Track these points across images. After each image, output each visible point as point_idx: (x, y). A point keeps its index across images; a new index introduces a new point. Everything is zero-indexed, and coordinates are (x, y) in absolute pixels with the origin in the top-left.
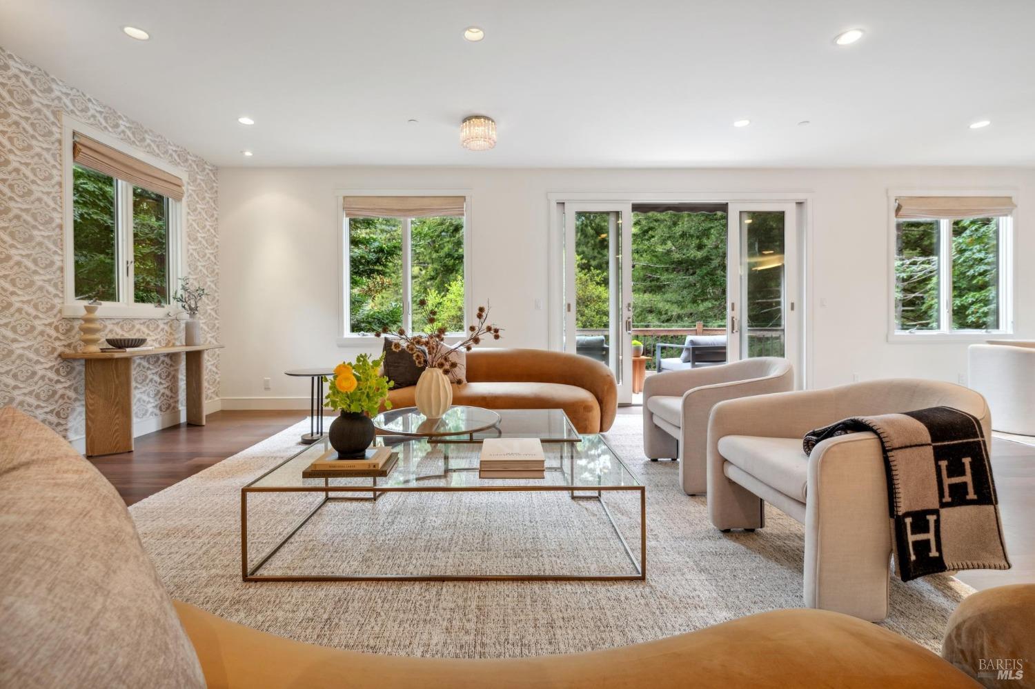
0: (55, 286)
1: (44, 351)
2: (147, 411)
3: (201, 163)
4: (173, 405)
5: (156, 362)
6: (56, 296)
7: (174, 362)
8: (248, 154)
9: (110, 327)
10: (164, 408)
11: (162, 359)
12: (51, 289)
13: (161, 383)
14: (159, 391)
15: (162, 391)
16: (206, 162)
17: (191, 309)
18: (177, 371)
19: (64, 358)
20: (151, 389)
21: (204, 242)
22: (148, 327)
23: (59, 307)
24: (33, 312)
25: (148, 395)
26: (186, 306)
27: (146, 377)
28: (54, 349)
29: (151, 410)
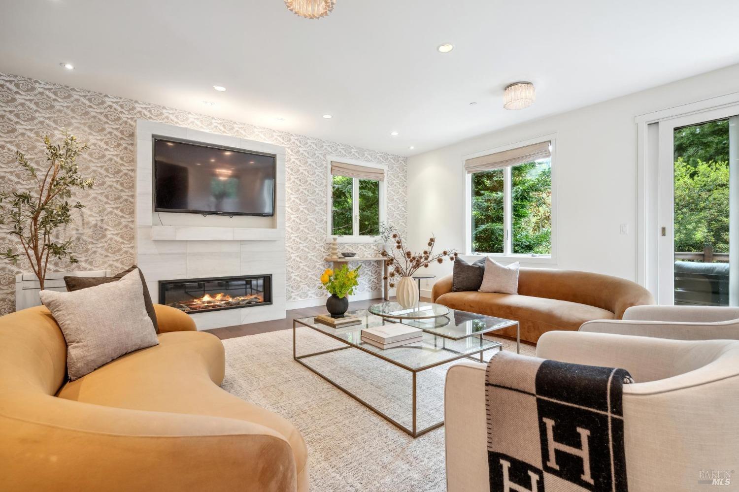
0: (324, 230)
1: (319, 258)
2: (364, 289)
3: (396, 158)
4: (378, 287)
5: (369, 265)
6: (324, 234)
7: (380, 265)
8: (412, 148)
9: (347, 247)
10: (373, 288)
11: (372, 263)
12: (322, 231)
13: (372, 276)
14: (371, 280)
15: (373, 280)
16: (399, 157)
17: (386, 238)
18: (381, 270)
19: (327, 261)
20: (367, 278)
21: (398, 201)
22: (365, 247)
23: (325, 238)
24: (315, 241)
25: (365, 281)
26: (384, 237)
27: (364, 272)
28: (323, 257)
29: (366, 289)
